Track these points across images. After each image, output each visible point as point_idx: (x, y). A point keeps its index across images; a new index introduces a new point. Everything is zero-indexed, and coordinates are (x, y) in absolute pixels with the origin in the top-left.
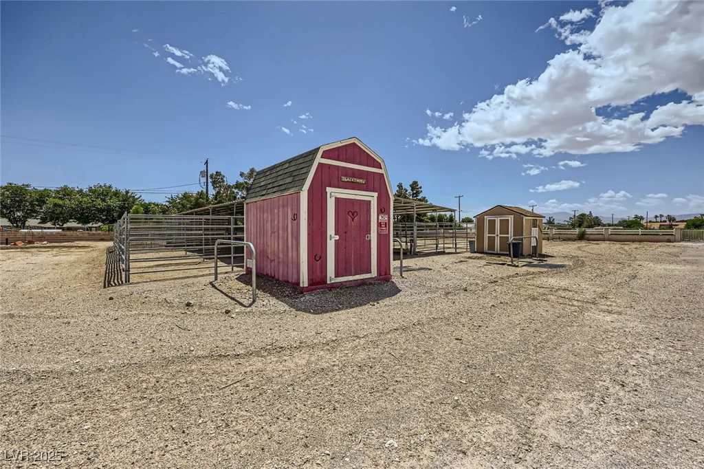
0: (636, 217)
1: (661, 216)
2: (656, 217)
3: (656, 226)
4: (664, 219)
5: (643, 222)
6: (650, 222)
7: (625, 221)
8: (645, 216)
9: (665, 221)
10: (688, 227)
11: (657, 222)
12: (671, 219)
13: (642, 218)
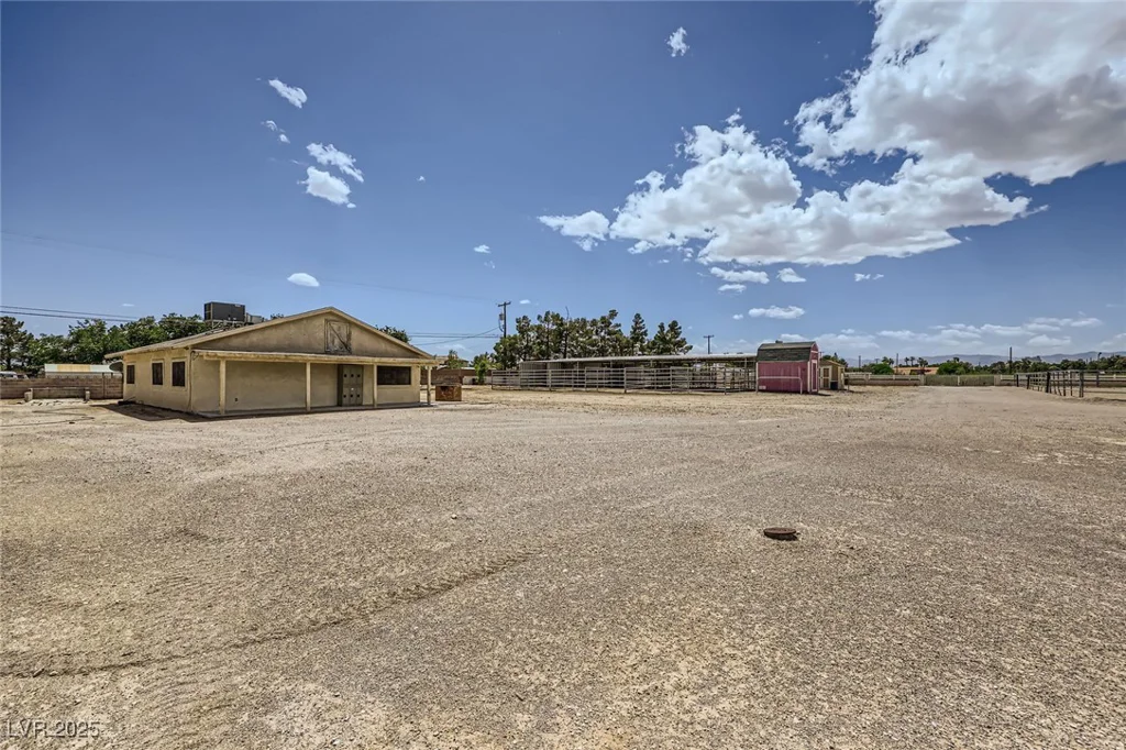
0: (885, 360)
1: (913, 359)
2: (907, 360)
3: (907, 371)
4: (915, 362)
5: (893, 366)
6: (901, 366)
7: (873, 365)
8: (894, 358)
9: (917, 366)
10: (940, 372)
11: (908, 366)
12: (923, 362)
13: (892, 362)
